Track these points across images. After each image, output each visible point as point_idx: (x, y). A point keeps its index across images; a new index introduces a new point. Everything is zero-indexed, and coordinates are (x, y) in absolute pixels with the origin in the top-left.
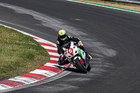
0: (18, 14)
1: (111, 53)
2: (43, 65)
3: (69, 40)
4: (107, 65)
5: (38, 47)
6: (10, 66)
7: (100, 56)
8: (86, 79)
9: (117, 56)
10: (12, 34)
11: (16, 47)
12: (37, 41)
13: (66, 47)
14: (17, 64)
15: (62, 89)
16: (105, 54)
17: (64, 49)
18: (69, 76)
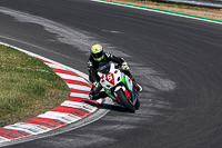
1: (167, 85)
2: (58, 105)
3: (107, 60)
4: (160, 104)
5: (52, 75)
6: (6, 105)
7: (149, 90)
8: (127, 128)
10: (11, 55)
11: (16, 76)
12: (50, 65)
14: (18, 103)
15: (88, 143)
17: (100, 74)
18: (100, 122)
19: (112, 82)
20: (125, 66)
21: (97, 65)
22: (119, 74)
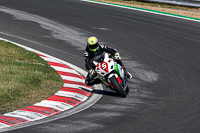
0: (18, 20)
1: (151, 77)
2: (53, 94)
3: (102, 51)
4: (145, 94)
5: (47, 68)
6: (6, 95)
7: (135, 81)
8: (115, 115)
9: (159, 80)
10: (10, 50)
11: (15, 68)
12: (46, 59)
13: (98, 61)
14: (17, 92)
15: (80, 129)
16: (142, 78)
17: (95, 63)
18: (91, 110)
19: (106, 70)
20: (118, 56)
21: (92, 55)
22: (112, 63)
